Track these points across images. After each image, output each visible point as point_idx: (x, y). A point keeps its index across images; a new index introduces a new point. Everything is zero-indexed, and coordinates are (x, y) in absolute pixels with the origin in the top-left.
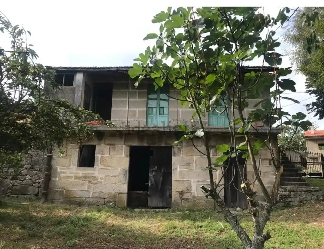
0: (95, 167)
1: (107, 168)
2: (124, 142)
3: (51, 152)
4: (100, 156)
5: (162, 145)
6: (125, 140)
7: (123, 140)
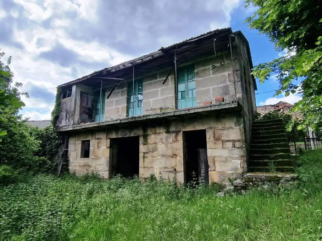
0: (90, 157)
1: (97, 158)
2: (106, 135)
3: (67, 147)
4: (93, 149)
5: (132, 136)
6: (107, 133)
7: (106, 134)
